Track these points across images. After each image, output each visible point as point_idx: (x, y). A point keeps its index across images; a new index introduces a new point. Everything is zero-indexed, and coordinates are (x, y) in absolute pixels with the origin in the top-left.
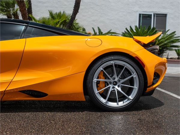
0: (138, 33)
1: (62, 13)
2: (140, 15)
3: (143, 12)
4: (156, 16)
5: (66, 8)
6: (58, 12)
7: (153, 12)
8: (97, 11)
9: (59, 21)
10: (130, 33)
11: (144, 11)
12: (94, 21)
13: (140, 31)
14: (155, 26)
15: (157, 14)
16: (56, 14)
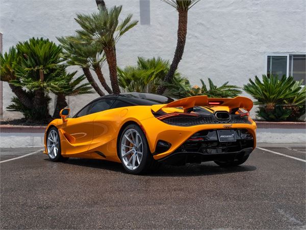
0: (267, 85)
1: (156, 59)
2: (269, 58)
3: (274, 53)
4: (294, 59)
5: (161, 52)
6: (151, 58)
7: (288, 53)
8: (205, 54)
9: (154, 72)
10: (256, 86)
11: (275, 51)
12: (201, 69)
13: (269, 83)
14: (292, 75)
15: (294, 56)
16: (148, 61)
